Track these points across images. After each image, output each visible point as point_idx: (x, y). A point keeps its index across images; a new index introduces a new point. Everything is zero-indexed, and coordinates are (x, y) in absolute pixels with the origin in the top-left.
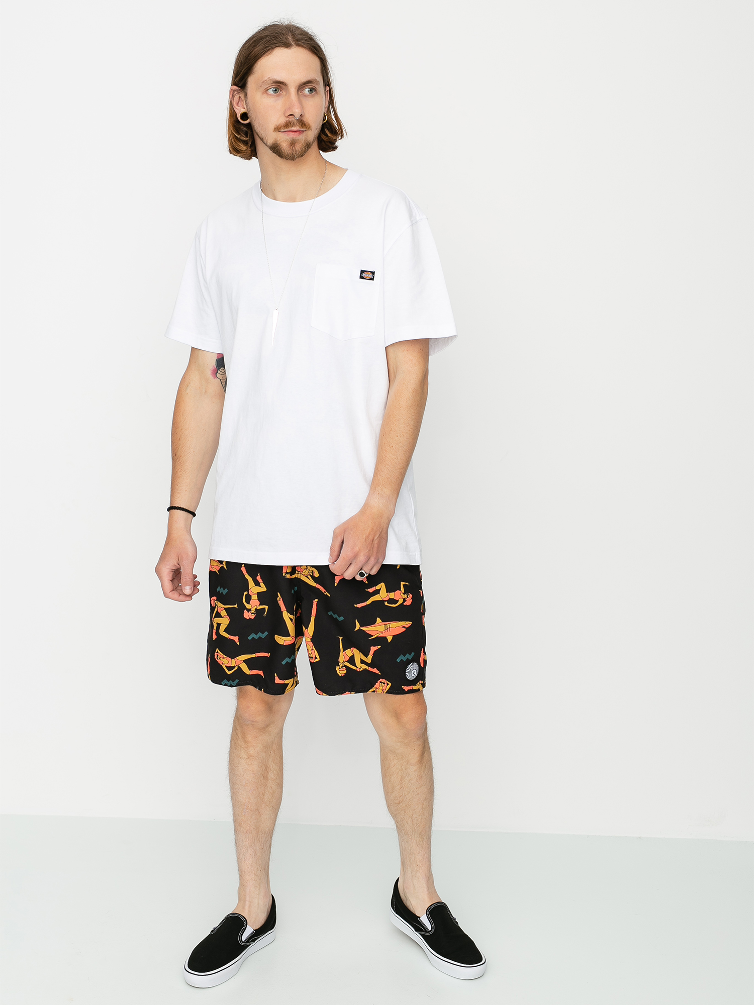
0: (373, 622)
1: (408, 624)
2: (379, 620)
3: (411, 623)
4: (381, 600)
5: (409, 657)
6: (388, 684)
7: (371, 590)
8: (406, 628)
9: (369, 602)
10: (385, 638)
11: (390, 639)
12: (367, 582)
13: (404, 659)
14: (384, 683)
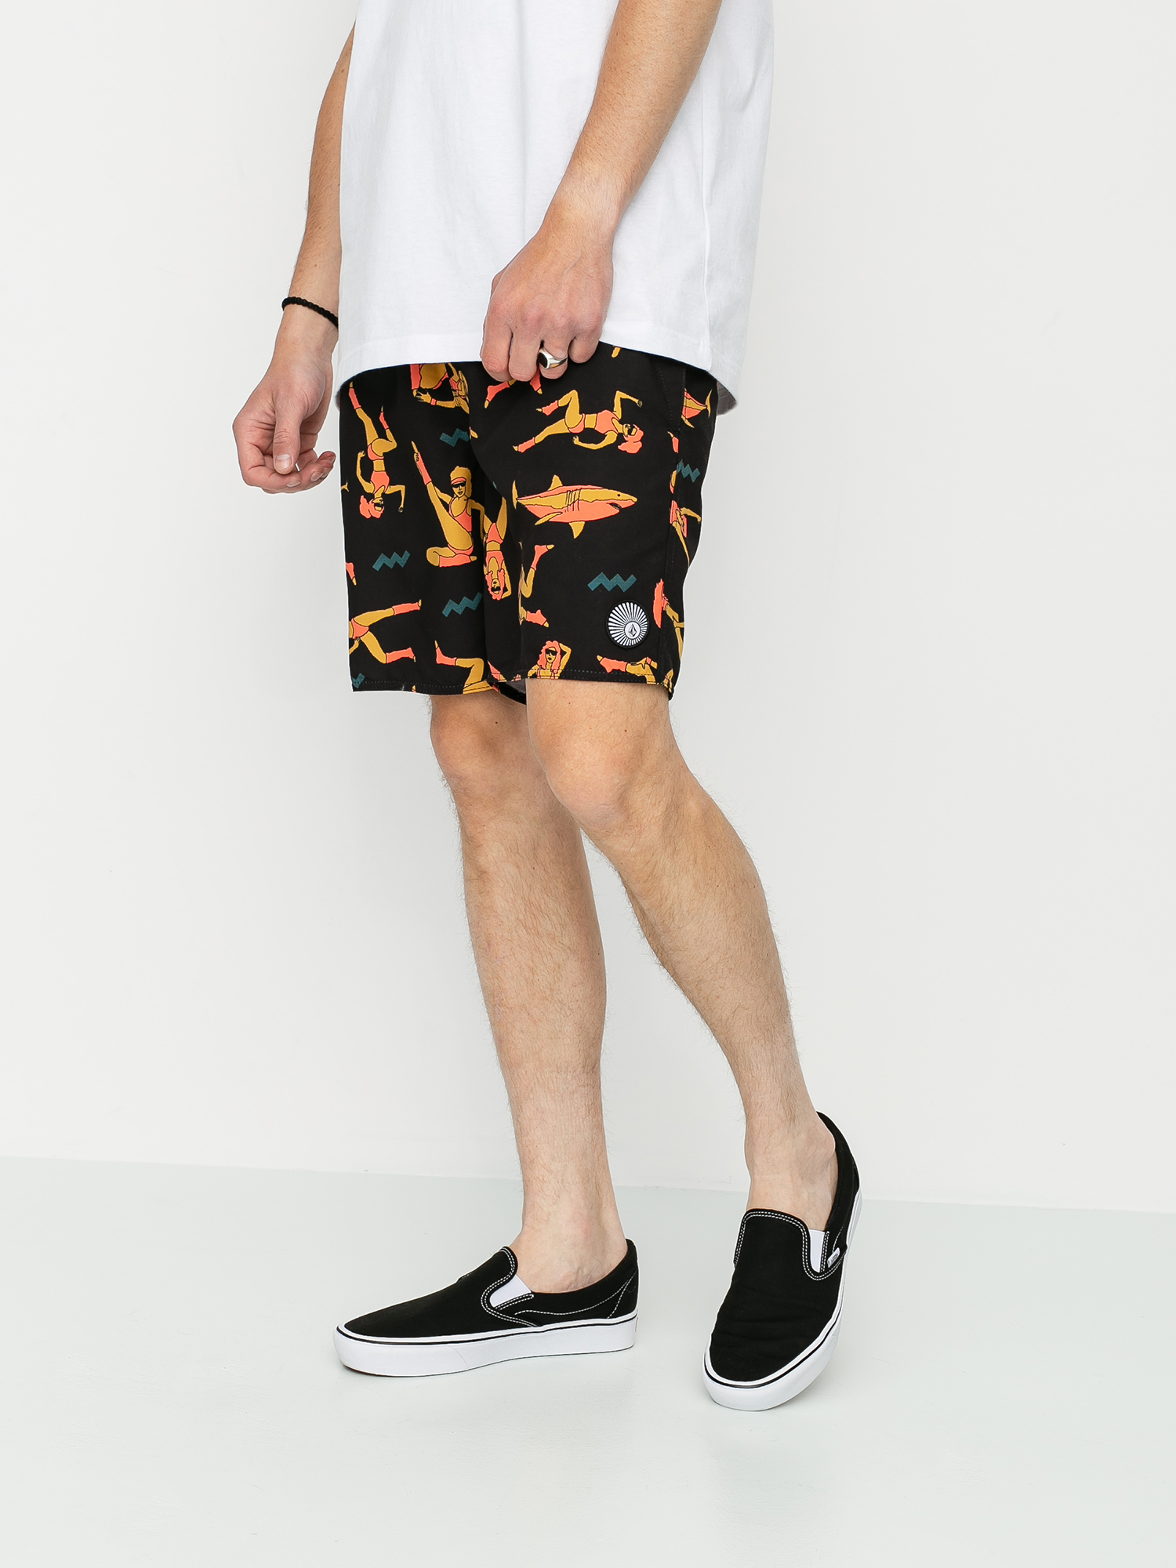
0: (543, 486)
1: (627, 500)
2: (556, 480)
3: (635, 500)
4: (567, 434)
5: (625, 584)
6: (563, 653)
7: (547, 410)
8: (620, 508)
9: (539, 438)
10: (566, 528)
11: (577, 529)
12: (540, 392)
13: (609, 585)
14: (554, 653)
